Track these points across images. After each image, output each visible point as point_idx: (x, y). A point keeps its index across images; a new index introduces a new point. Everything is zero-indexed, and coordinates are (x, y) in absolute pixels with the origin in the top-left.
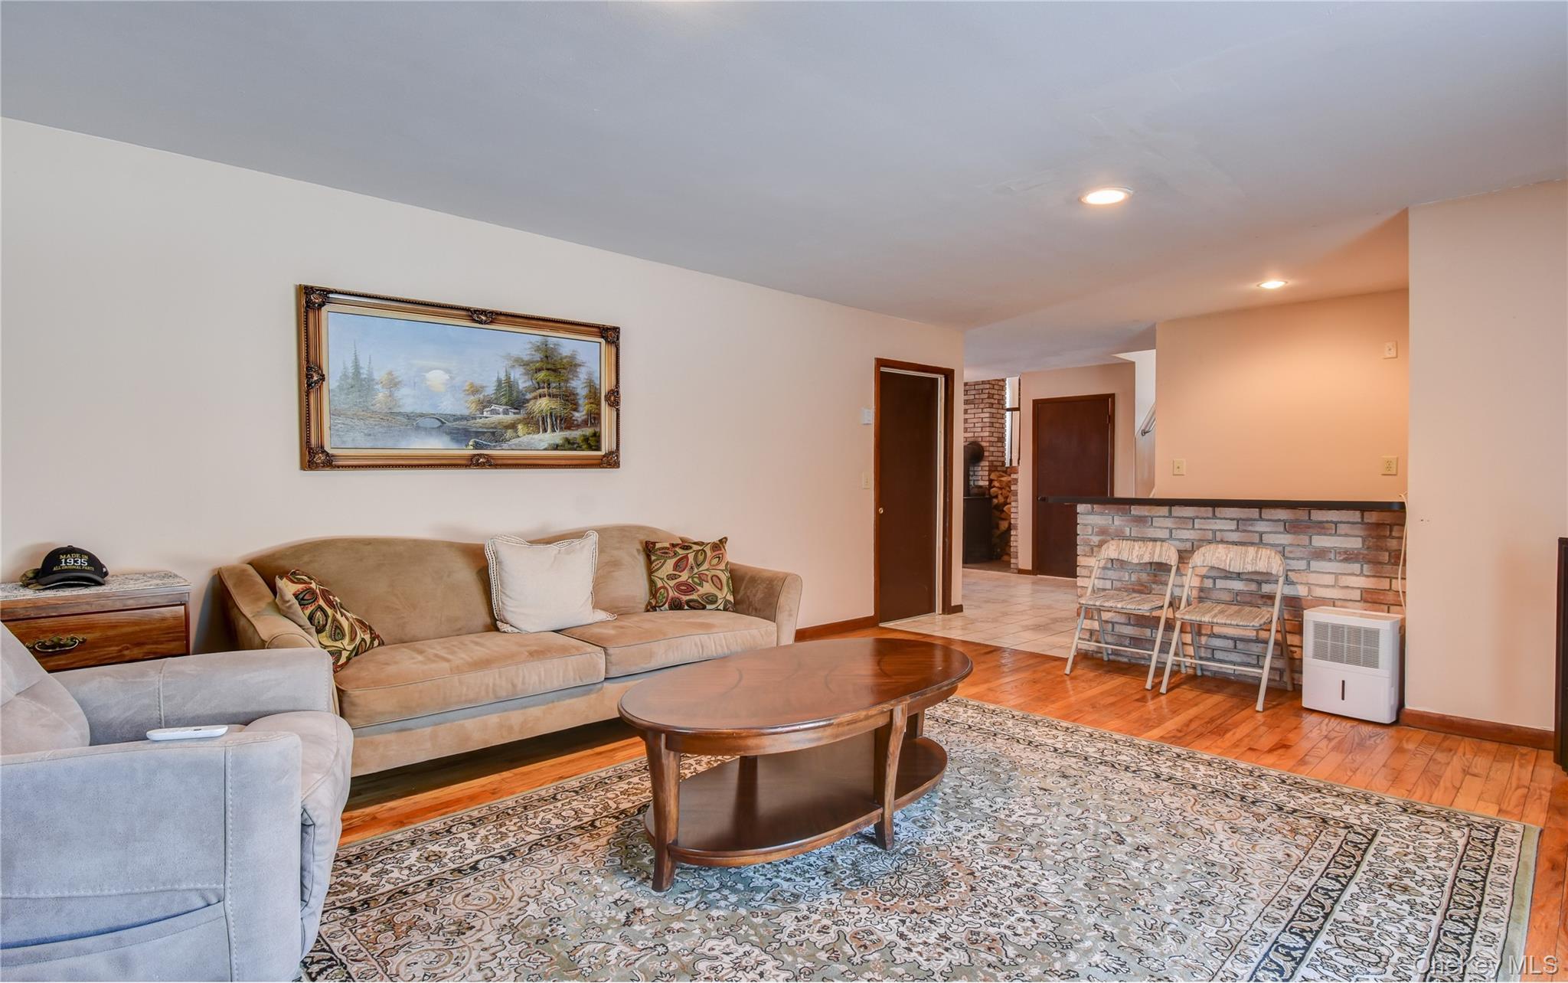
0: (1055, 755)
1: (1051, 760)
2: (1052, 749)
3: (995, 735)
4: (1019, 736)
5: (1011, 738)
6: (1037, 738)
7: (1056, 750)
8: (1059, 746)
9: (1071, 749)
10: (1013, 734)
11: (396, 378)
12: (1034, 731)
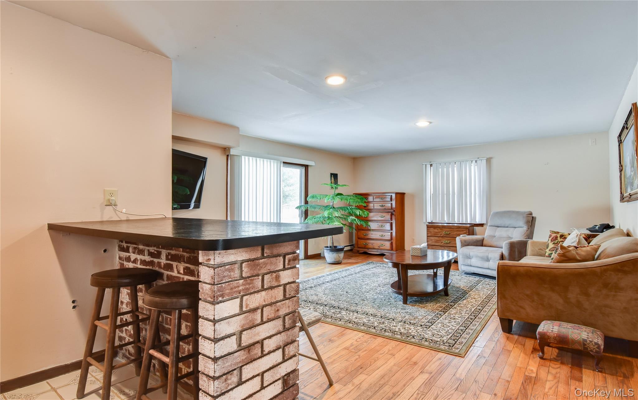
0: (358, 310)
1: (360, 308)
2: (358, 313)
3: (381, 317)
4: (372, 317)
5: (375, 316)
6: (364, 317)
7: (357, 312)
8: (356, 314)
9: (351, 313)
10: (374, 318)
12: (365, 320)
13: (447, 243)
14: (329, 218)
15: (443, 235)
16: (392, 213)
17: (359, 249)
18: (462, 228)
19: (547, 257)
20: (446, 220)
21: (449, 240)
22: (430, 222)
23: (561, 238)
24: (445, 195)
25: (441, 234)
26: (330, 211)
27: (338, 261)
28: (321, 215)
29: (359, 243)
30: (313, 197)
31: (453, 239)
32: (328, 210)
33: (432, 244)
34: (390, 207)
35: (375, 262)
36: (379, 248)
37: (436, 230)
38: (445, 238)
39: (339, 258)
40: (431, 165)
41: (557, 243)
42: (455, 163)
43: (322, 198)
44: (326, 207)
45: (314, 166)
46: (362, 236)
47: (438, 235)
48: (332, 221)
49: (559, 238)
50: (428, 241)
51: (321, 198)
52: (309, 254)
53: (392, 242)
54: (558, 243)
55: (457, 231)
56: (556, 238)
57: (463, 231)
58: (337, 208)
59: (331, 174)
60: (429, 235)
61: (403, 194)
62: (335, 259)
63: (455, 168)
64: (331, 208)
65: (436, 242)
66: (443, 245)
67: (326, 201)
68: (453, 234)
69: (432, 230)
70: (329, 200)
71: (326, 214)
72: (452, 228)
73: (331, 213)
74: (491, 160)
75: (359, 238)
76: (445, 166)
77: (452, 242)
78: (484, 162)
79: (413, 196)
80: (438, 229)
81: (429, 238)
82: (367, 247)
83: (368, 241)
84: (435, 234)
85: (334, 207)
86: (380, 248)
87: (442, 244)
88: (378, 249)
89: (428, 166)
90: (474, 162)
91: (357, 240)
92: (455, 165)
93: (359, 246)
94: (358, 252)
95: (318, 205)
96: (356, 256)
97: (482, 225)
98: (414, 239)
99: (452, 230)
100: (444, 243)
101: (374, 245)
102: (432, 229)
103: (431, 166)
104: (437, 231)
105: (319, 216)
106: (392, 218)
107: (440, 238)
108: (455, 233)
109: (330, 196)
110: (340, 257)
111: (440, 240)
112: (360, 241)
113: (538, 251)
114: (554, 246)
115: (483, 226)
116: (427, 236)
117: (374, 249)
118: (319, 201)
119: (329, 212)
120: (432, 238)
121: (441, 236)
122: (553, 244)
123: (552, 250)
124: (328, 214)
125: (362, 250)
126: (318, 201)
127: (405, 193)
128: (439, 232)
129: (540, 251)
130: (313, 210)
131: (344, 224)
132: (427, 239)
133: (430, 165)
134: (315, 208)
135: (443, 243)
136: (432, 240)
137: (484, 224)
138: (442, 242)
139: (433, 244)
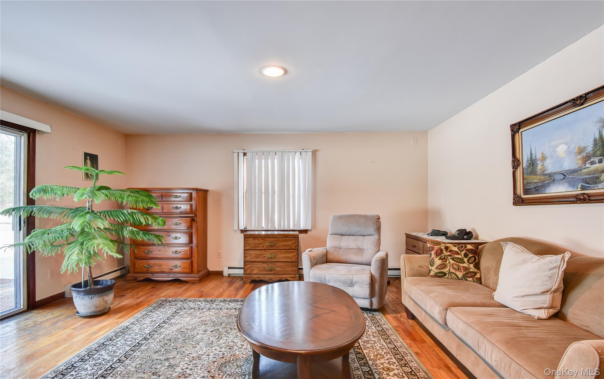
11: (545, 155)
13: (271, 258)
14: (83, 231)
15: (266, 248)
16: (192, 218)
17: (136, 275)
18: (290, 237)
19: (432, 276)
20: (264, 225)
21: (273, 253)
22: (243, 229)
23: (447, 251)
24: (263, 195)
25: (263, 246)
26: (85, 218)
27: (103, 310)
28: (63, 227)
29: (137, 265)
30: (45, 191)
31: (278, 252)
32: (81, 216)
33: (251, 260)
34: (189, 210)
35: (171, 299)
36: (170, 271)
37: (256, 241)
38: (269, 251)
39: (106, 305)
40: (245, 154)
41: (444, 258)
42: (276, 153)
43: (67, 194)
44: (77, 211)
45: (50, 133)
46: (143, 255)
47: (259, 247)
48: (91, 237)
49: (444, 252)
50: (246, 256)
51: (64, 194)
52: (38, 298)
53: (192, 262)
54: (446, 257)
55: (284, 240)
56: (441, 250)
57: (291, 240)
58: (101, 213)
59: (86, 155)
60: (247, 248)
61: (206, 191)
62: (97, 307)
63: (276, 161)
64: (88, 213)
65: (256, 257)
66: (266, 260)
67: (76, 199)
68: (278, 245)
69: (251, 241)
70: (84, 197)
71: (77, 224)
72: (278, 238)
73: (87, 222)
74: (317, 153)
75: (136, 258)
76: (263, 157)
77: (277, 256)
78: (310, 154)
79: (219, 195)
80: (259, 240)
81: (246, 252)
82: (152, 270)
83: (152, 262)
84: (255, 247)
85: (93, 211)
86: (173, 271)
87: (264, 259)
88: (169, 273)
89: (241, 155)
90: (298, 154)
91: (134, 261)
92: (276, 157)
93: (137, 270)
94: (135, 280)
95: (58, 208)
96: (133, 289)
97: (305, 231)
98: (220, 253)
99: (277, 240)
100: (268, 258)
101: (162, 267)
102: (251, 239)
103: (244, 156)
104: (259, 242)
105: (59, 228)
106: (192, 226)
107: (262, 251)
108: (281, 244)
109: (85, 189)
110: (106, 302)
111: (262, 254)
112: (140, 262)
113: (419, 268)
114: (443, 263)
115: (307, 233)
116: (245, 250)
117: (163, 272)
118: (60, 199)
119: (84, 222)
120: (251, 252)
121: (263, 249)
122: (439, 259)
123: (440, 268)
124: (81, 224)
125: (142, 277)
126: (58, 200)
127: (208, 191)
128: (261, 244)
129: (421, 268)
130: (46, 216)
131: (114, 240)
132: (244, 253)
133: (243, 153)
134: (50, 213)
135: (266, 258)
136: (251, 255)
137: (308, 230)
138: (264, 257)
139: (253, 260)
